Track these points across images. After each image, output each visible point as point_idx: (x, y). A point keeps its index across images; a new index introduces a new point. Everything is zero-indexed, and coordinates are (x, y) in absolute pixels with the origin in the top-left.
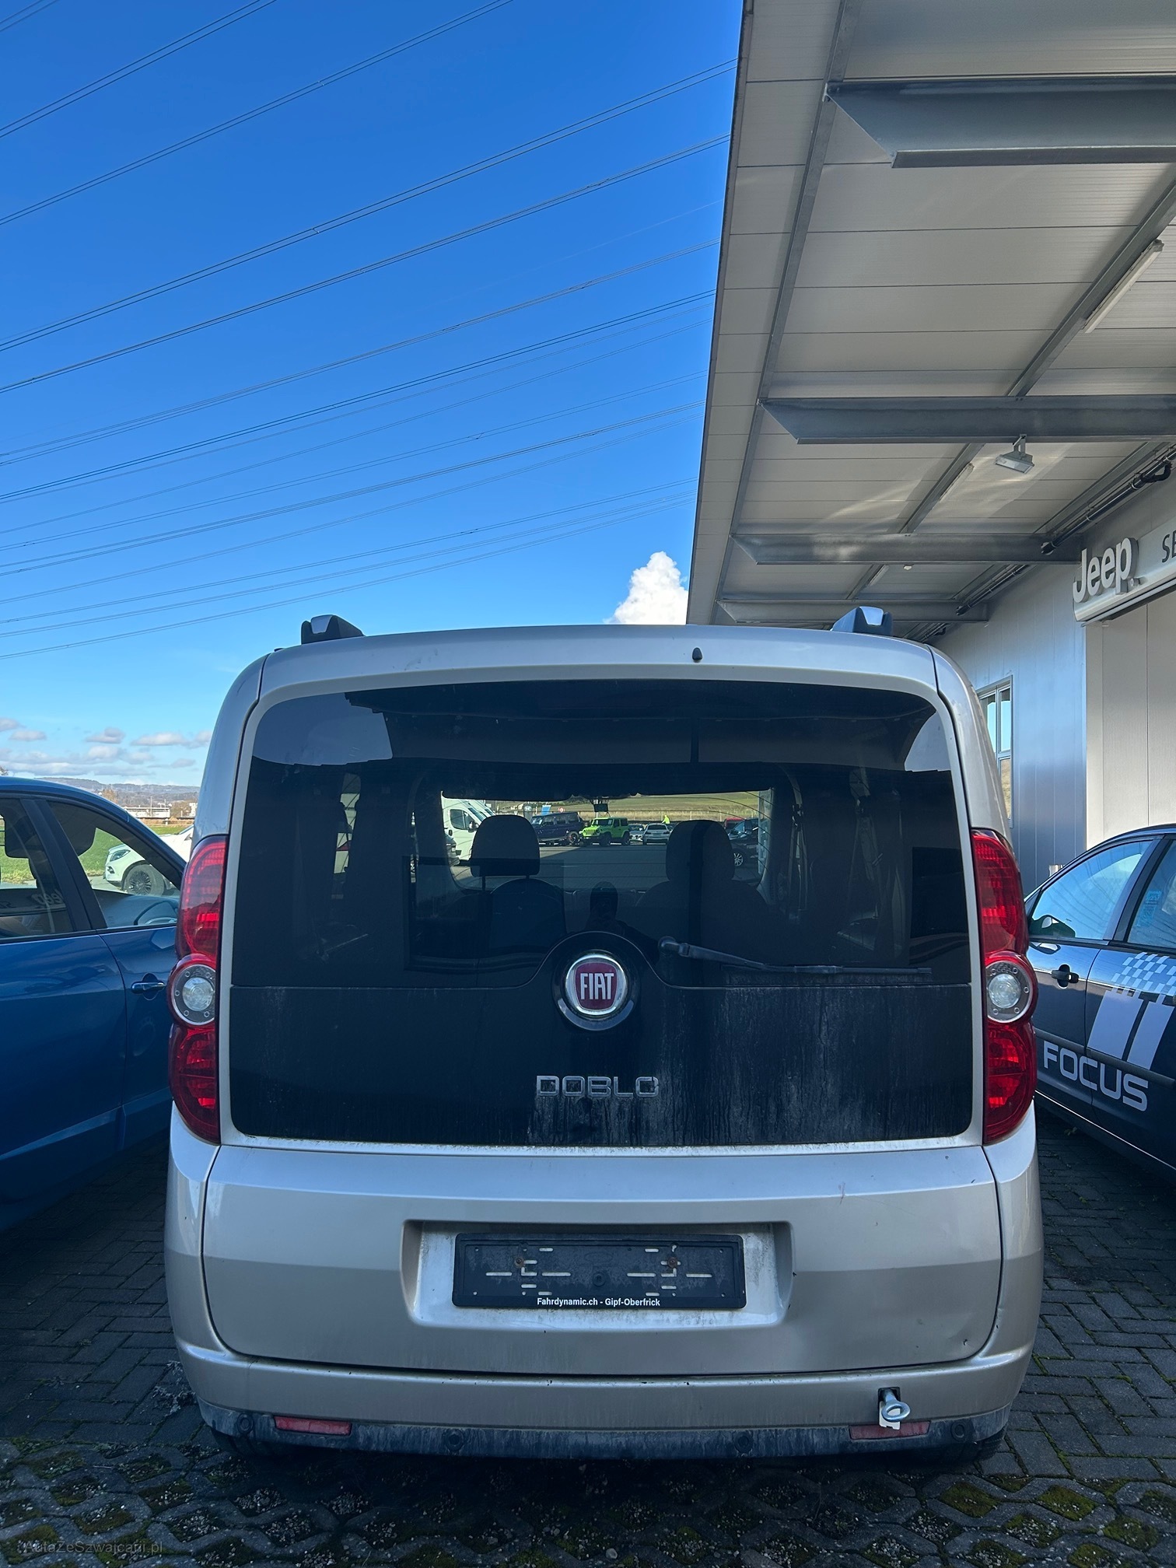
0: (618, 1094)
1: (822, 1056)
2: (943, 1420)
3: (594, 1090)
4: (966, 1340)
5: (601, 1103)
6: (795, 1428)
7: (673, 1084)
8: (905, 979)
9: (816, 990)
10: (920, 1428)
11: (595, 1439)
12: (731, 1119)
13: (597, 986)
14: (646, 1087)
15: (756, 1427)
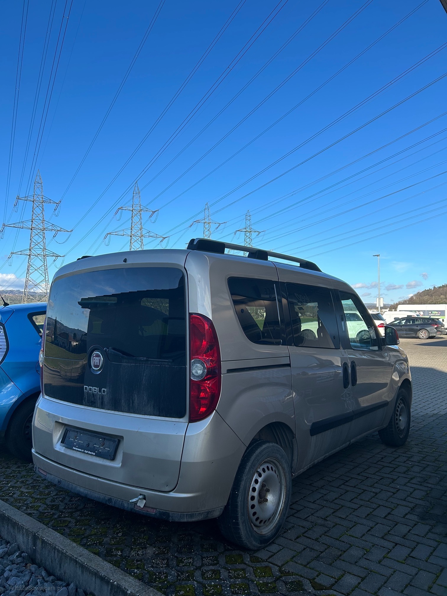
0: (98, 393)
1: (143, 387)
2: (160, 510)
3: (94, 391)
4: (167, 486)
5: (96, 395)
6: (122, 500)
7: (109, 391)
8: (166, 363)
9: (143, 366)
10: (153, 511)
11: (82, 490)
12: (122, 404)
13: (96, 361)
14: (104, 391)
15: (113, 497)
